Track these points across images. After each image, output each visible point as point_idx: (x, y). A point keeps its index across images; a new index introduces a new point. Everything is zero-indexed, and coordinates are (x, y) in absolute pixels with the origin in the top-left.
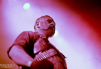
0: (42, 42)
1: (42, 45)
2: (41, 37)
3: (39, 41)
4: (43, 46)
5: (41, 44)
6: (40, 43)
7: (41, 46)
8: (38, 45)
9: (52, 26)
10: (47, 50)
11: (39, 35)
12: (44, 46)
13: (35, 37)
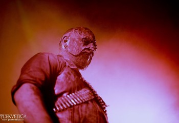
0: (69, 76)
1: (70, 81)
2: (68, 66)
3: (65, 73)
4: (70, 83)
5: (68, 78)
6: (66, 76)
7: (67, 82)
8: (63, 81)
9: (88, 52)
10: (78, 90)
11: (65, 63)
12: (74, 82)
13: (58, 66)
